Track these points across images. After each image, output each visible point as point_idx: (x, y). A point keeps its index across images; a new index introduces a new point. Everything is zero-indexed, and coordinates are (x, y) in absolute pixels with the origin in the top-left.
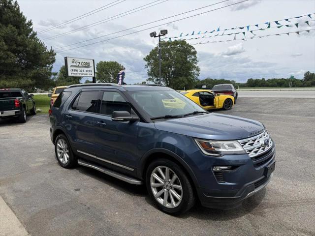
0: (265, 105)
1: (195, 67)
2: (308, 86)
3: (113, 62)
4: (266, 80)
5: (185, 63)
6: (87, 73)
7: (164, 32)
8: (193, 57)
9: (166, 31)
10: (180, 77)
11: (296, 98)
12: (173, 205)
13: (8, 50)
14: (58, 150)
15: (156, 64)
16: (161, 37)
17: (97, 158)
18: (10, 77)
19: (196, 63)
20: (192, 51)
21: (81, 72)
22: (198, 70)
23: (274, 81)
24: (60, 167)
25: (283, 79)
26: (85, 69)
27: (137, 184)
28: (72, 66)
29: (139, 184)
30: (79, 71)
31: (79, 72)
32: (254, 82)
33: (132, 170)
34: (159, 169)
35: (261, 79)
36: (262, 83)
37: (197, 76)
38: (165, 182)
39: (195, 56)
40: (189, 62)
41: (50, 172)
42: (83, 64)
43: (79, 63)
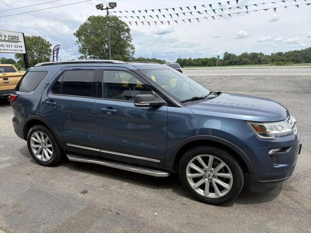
0: (210, 83)
1: (129, 45)
2: (227, 65)
3: (36, 37)
4: (192, 59)
5: (119, 41)
6: (16, 48)
7: (113, 5)
8: (127, 34)
9: (115, 3)
10: (115, 55)
11: (232, 76)
12: (217, 194)
14: (33, 145)
15: (87, 41)
16: (109, 10)
17: (102, 151)
19: (130, 41)
20: (126, 28)
21: (8, 48)
22: (133, 48)
23: (199, 61)
24: (38, 166)
25: (206, 58)
26: (13, 44)
27: (164, 176)
29: (167, 176)
30: (5, 46)
31: (6, 48)
32: (182, 61)
33: (158, 161)
34: (199, 158)
35: (188, 59)
36: (189, 63)
37: (132, 54)
38: (206, 171)
39: (129, 34)
40: (123, 39)
41: (29, 174)
42: (10, 38)
43: (5, 36)
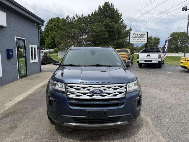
6: (142, 41)
13: (106, 31)
18: (105, 44)
21: (138, 41)
28: (133, 37)
42: (140, 35)
43: (138, 35)
